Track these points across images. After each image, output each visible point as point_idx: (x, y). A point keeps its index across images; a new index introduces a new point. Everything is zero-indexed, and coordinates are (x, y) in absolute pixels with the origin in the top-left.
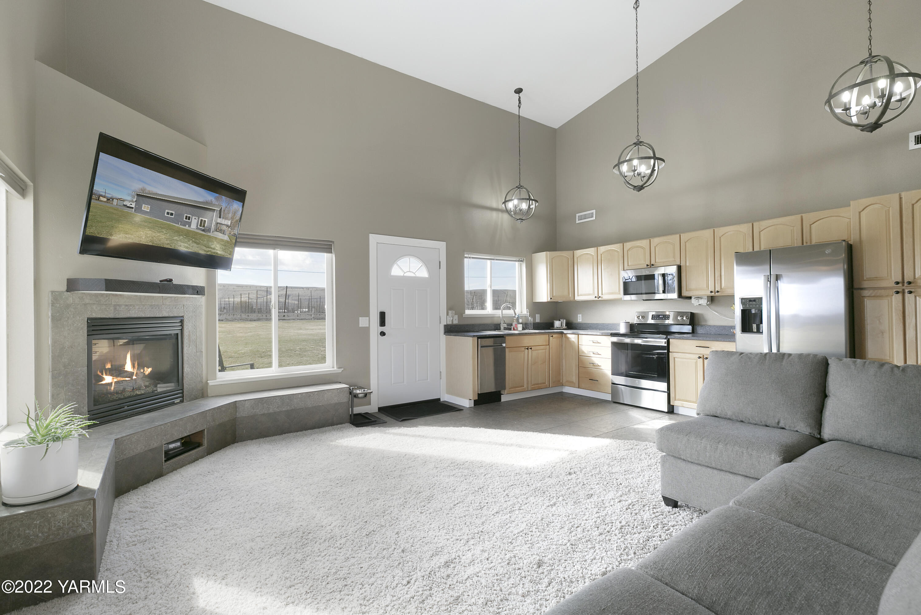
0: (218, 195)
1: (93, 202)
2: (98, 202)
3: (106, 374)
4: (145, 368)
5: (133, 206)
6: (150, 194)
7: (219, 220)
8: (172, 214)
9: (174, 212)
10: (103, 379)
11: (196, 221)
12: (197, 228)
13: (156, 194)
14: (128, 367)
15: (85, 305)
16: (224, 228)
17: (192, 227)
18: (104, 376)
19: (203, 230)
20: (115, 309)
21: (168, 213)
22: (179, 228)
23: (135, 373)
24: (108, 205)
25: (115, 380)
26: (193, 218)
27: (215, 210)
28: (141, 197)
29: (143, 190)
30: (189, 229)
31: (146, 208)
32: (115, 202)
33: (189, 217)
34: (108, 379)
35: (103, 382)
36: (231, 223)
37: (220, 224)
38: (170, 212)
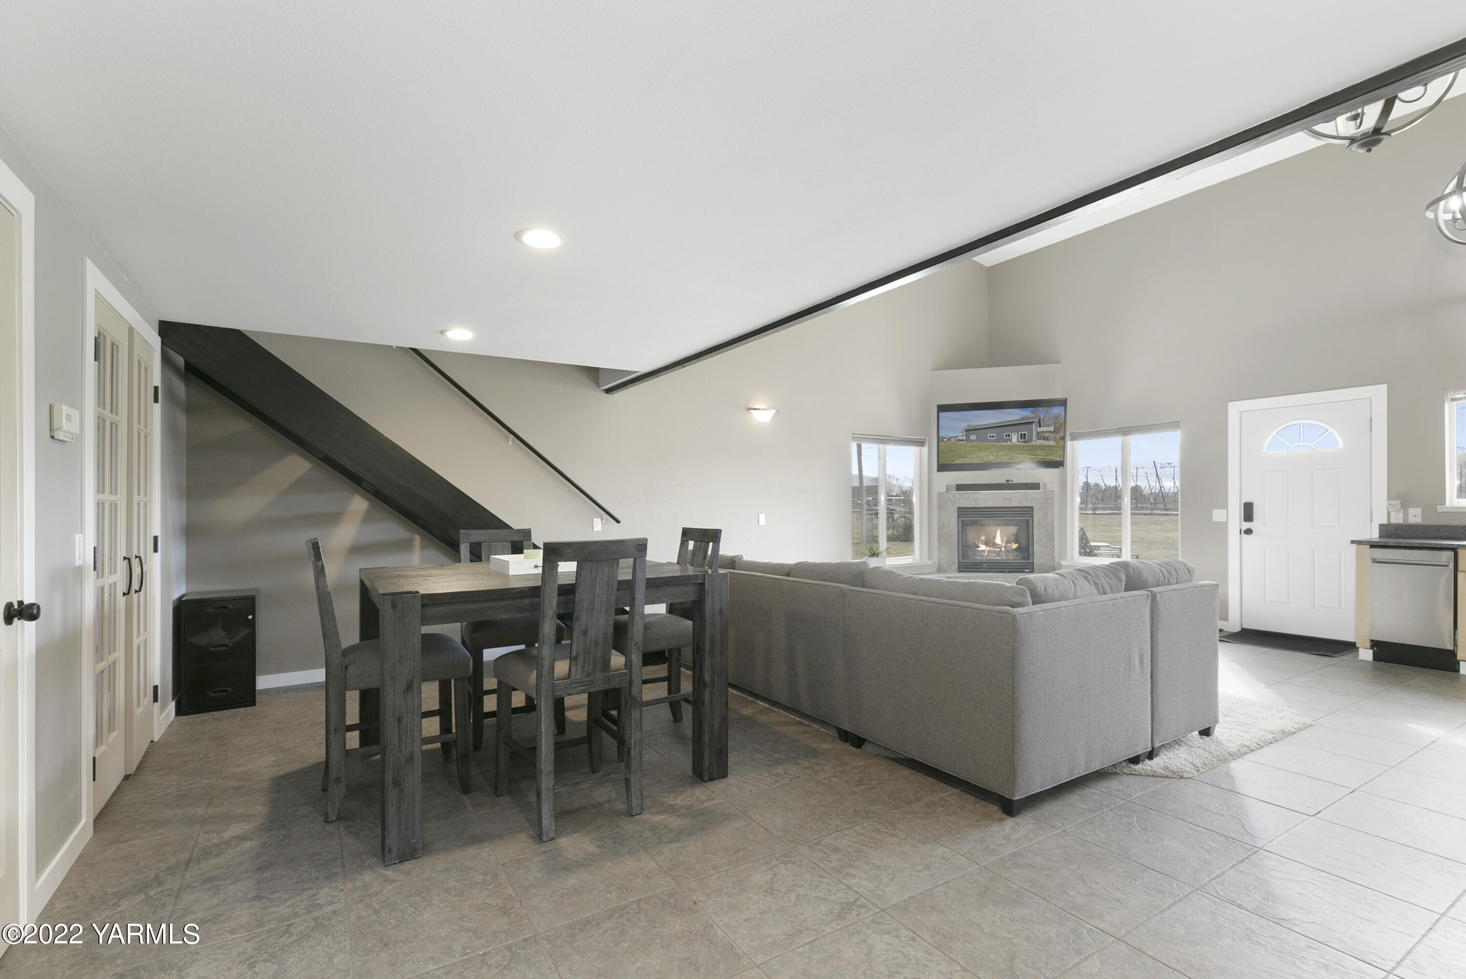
0: (1033, 409)
1: (940, 443)
2: (943, 443)
3: (981, 544)
4: (1013, 543)
5: (964, 438)
6: (976, 426)
7: (1040, 429)
8: (993, 436)
9: (995, 435)
10: (979, 547)
11: (1016, 436)
12: (1018, 441)
13: (979, 426)
14: (998, 540)
15: (957, 499)
16: (1047, 435)
17: (1013, 441)
18: (980, 545)
19: (1025, 442)
20: (975, 501)
21: (990, 437)
22: (1002, 446)
23: (1004, 546)
24: (949, 442)
25: (988, 549)
26: (1013, 434)
27: (1033, 422)
28: (968, 431)
29: (969, 426)
30: (1011, 444)
31: (973, 437)
32: (952, 439)
33: (1009, 435)
34: (983, 547)
35: (979, 549)
36: (1054, 428)
37: (1041, 432)
38: (992, 435)
